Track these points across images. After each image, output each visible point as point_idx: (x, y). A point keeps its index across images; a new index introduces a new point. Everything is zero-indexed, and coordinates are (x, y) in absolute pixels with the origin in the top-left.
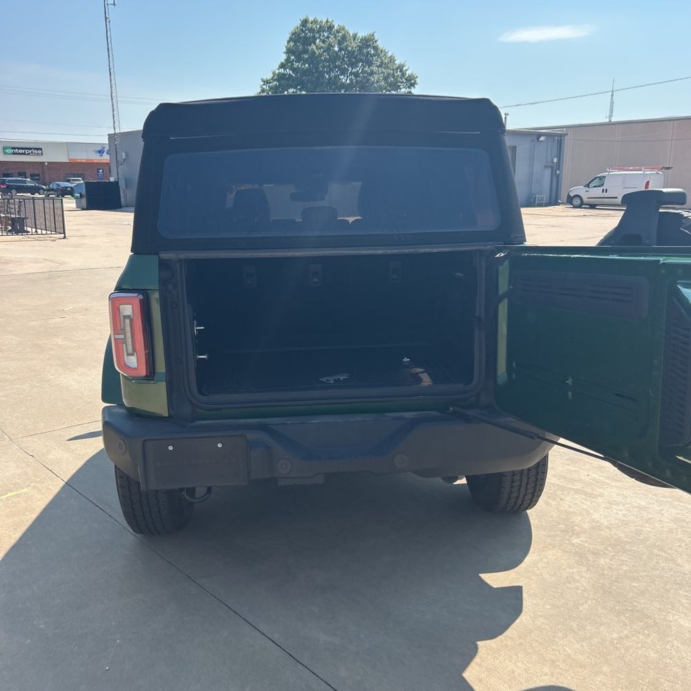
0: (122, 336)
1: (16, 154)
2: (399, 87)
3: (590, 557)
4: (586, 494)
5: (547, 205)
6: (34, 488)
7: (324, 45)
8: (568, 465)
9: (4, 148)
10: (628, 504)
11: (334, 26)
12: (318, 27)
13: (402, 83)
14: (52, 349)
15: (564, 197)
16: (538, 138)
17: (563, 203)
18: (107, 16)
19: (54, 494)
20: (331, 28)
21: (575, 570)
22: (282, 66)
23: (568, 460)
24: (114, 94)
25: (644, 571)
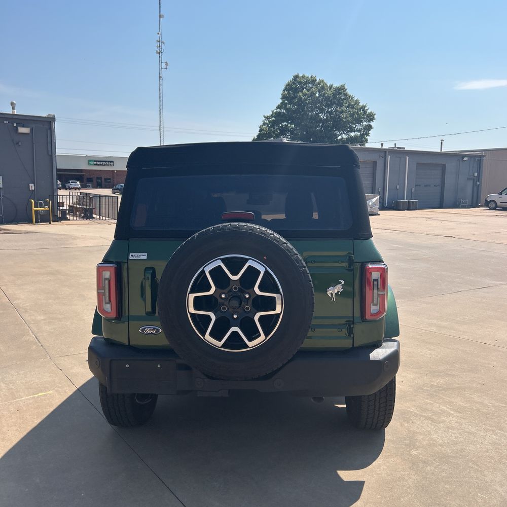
0: (103, 291)
1: (97, 165)
2: (361, 121)
3: (421, 465)
4: (432, 420)
5: (469, 207)
6: (57, 391)
7: (308, 93)
8: (427, 399)
9: (89, 161)
10: (462, 429)
11: (316, 80)
12: (305, 80)
13: (364, 118)
14: (91, 298)
15: (483, 201)
16: (463, 158)
17: (482, 206)
18: (161, 75)
19: (68, 396)
20: (314, 81)
21: (406, 473)
22: (278, 107)
23: (428, 395)
24: (161, 126)
25: (457, 477)
